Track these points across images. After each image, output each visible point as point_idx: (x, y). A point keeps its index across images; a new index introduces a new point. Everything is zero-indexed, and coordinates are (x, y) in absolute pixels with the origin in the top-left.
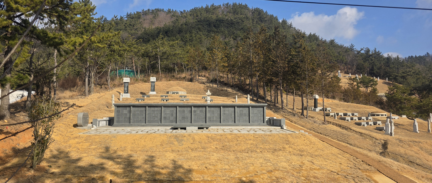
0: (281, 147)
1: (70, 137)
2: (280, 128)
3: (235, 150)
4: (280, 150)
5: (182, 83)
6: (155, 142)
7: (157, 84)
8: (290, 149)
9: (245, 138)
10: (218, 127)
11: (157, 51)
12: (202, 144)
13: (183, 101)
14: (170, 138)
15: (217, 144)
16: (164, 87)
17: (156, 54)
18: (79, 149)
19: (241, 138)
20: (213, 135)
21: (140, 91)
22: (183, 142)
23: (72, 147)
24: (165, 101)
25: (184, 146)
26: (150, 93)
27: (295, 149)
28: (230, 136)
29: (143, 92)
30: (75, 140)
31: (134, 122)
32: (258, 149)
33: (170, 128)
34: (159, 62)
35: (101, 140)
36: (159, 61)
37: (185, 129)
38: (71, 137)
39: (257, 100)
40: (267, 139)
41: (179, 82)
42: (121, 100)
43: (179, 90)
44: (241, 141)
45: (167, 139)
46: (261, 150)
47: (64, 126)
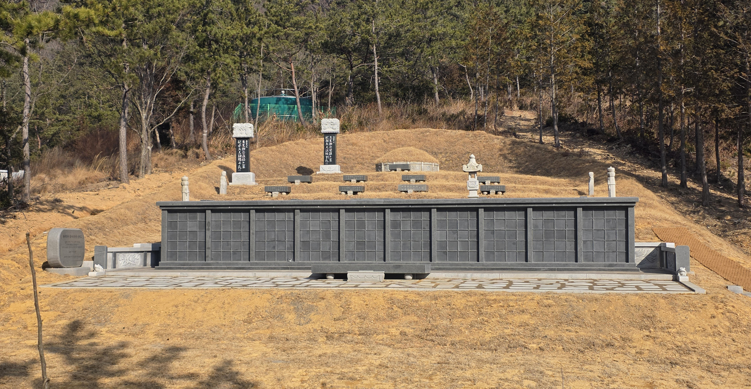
0: (616, 335)
1: (15, 295)
2: (670, 277)
3: (460, 342)
4: (609, 345)
5: (436, 133)
6: (233, 313)
7: (355, 141)
8: (648, 343)
9: (509, 306)
10: (456, 274)
11: (368, 32)
12: (367, 321)
13: (407, 192)
14: (277, 303)
15: (410, 323)
16: (374, 149)
17: (366, 43)
18: (26, 327)
19: (494, 306)
20: (412, 297)
21: (297, 165)
22: (313, 314)
23: (11, 322)
24: (350, 193)
25: (309, 326)
26: (321, 169)
27: (662, 345)
28: (463, 301)
29: (308, 167)
30: (24, 304)
31: (217, 257)
32: (535, 341)
33: (309, 274)
34: (376, 68)
35: (88, 305)
36: (376, 63)
37: (344, 277)
38: (18, 294)
39: (683, 184)
40: (579, 310)
41: (426, 132)
42: (223, 191)
43: (412, 158)
44: (492, 315)
45: (268, 304)
46: (542, 345)
47: (17, 265)
